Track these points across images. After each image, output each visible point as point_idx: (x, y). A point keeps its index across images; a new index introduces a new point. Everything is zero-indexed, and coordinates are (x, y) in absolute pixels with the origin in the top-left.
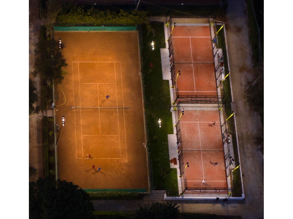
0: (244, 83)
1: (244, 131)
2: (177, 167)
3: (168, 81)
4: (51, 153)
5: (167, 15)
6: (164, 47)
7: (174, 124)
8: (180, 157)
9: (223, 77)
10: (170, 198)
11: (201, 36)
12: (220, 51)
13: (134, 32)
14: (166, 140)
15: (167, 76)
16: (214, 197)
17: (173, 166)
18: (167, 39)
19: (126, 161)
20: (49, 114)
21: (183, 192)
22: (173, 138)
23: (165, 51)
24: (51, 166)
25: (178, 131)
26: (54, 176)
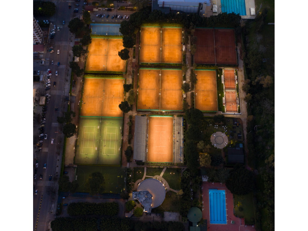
0: (242, 85)
1: (242, 97)
2: (225, 105)
3: (223, 84)
4: (193, 101)
5: (223, 67)
6: (222, 75)
7: (224, 95)
8: (225, 103)
9: (237, 83)
10: (223, 113)
11: (232, 72)
12: (236, 76)
13: (215, 71)
14: (222, 99)
15: (223, 82)
16: (234, 113)
17: (224, 105)
18: (223, 73)
19: (212, 104)
20: (193, 91)
21: (226, 112)
22: (224, 98)
23: (223, 76)
24: (193, 105)
25: (225, 97)
26: (194, 107)
